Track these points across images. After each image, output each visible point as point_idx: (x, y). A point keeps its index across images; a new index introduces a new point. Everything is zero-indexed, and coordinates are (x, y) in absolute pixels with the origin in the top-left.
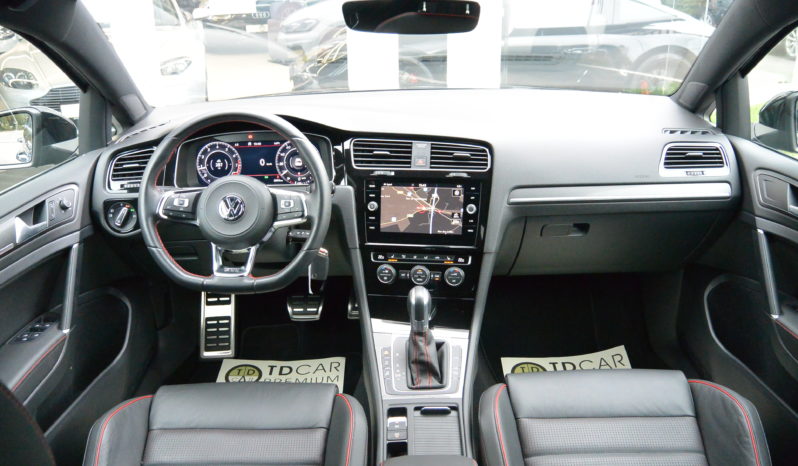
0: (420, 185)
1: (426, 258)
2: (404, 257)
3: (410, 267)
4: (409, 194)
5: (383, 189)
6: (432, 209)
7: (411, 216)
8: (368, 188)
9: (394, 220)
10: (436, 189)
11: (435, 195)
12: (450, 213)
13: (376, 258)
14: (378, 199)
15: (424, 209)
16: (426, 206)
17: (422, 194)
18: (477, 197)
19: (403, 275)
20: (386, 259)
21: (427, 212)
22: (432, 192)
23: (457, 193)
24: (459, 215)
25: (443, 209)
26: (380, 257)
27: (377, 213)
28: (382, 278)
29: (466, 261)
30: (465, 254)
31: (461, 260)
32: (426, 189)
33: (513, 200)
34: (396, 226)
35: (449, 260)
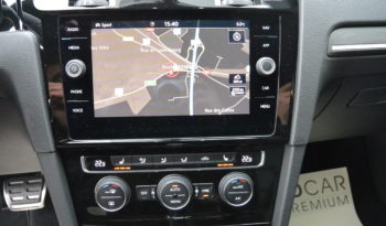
0: (167, 23)
1: (184, 161)
2: (143, 161)
3: (155, 179)
4: (147, 42)
5: (94, 33)
6: (192, 67)
7: (153, 83)
8: (65, 34)
9: (119, 93)
10: (198, 30)
11: (196, 42)
12: (225, 74)
13: (91, 167)
14: (86, 55)
15: (177, 68)
16: (180, 63)
17: (170, 42)
18: (274, 43)
19: (143, 193)
20: (110, 166)
21: (182, 75)
22: (191, 36)
23: (237, 37)
24: (243, 77)
25: (212, 67)
26: (99, 163)
27: (86, 81)
28: (105, 204)
29: (256, 161)
30: (253, 149)
31: (246, 159)
32: (177, 31)
33: (336, 48)
34: (124, 104)
35: (226, 161)
